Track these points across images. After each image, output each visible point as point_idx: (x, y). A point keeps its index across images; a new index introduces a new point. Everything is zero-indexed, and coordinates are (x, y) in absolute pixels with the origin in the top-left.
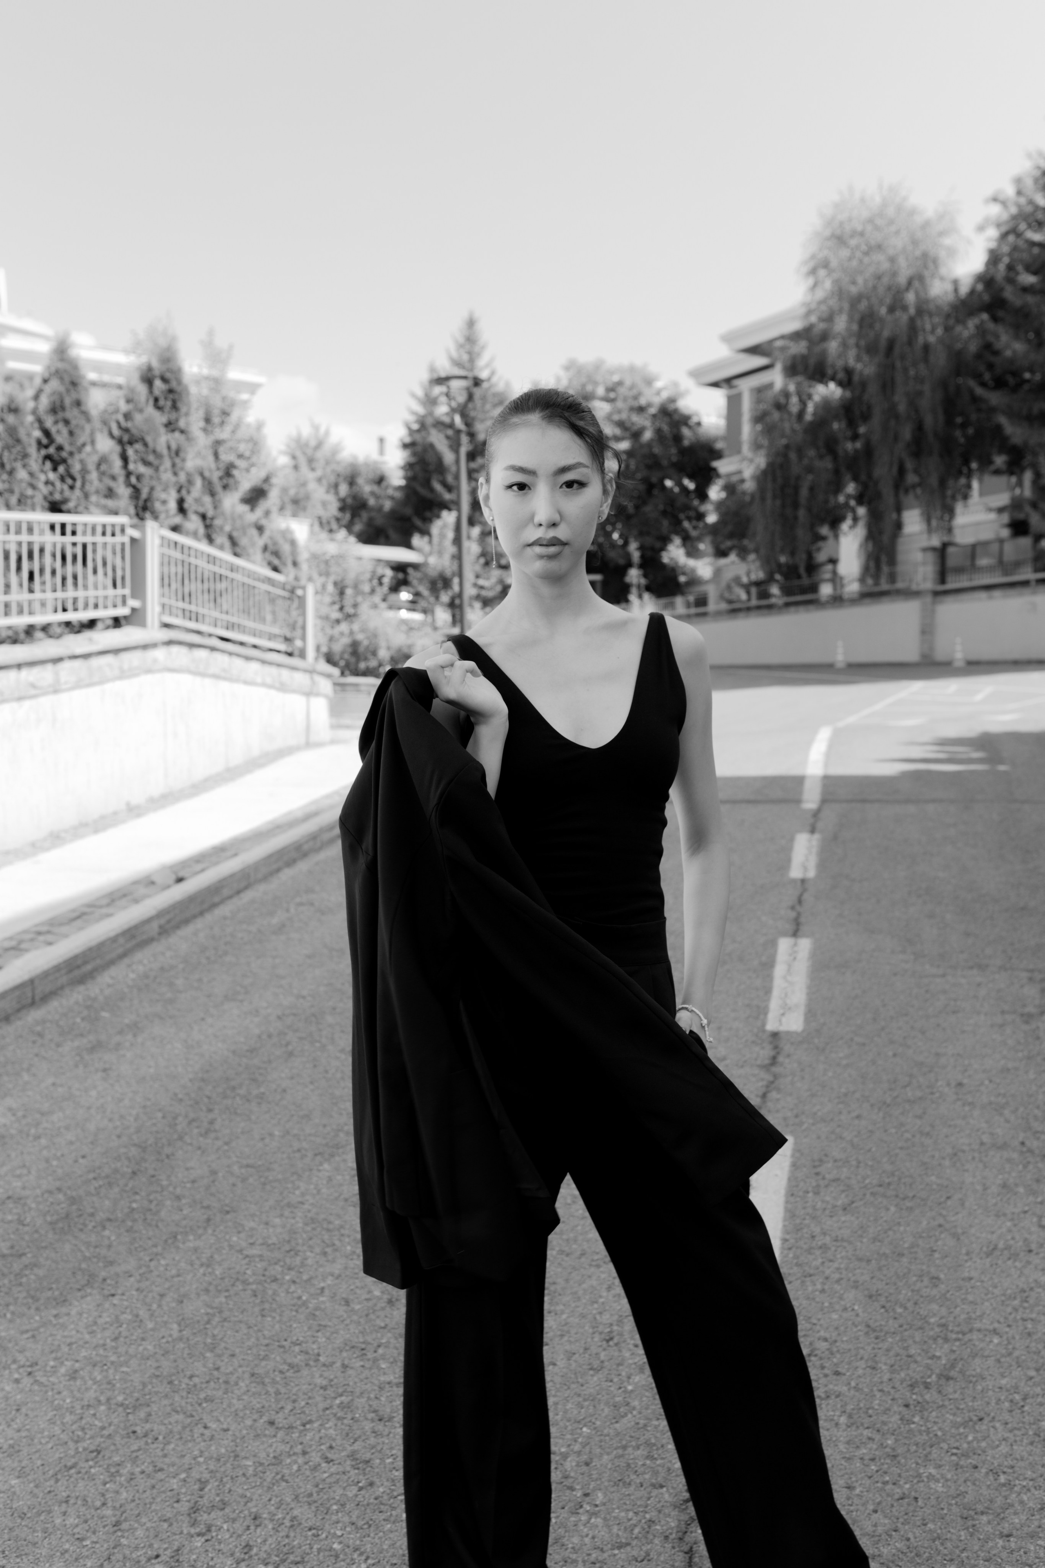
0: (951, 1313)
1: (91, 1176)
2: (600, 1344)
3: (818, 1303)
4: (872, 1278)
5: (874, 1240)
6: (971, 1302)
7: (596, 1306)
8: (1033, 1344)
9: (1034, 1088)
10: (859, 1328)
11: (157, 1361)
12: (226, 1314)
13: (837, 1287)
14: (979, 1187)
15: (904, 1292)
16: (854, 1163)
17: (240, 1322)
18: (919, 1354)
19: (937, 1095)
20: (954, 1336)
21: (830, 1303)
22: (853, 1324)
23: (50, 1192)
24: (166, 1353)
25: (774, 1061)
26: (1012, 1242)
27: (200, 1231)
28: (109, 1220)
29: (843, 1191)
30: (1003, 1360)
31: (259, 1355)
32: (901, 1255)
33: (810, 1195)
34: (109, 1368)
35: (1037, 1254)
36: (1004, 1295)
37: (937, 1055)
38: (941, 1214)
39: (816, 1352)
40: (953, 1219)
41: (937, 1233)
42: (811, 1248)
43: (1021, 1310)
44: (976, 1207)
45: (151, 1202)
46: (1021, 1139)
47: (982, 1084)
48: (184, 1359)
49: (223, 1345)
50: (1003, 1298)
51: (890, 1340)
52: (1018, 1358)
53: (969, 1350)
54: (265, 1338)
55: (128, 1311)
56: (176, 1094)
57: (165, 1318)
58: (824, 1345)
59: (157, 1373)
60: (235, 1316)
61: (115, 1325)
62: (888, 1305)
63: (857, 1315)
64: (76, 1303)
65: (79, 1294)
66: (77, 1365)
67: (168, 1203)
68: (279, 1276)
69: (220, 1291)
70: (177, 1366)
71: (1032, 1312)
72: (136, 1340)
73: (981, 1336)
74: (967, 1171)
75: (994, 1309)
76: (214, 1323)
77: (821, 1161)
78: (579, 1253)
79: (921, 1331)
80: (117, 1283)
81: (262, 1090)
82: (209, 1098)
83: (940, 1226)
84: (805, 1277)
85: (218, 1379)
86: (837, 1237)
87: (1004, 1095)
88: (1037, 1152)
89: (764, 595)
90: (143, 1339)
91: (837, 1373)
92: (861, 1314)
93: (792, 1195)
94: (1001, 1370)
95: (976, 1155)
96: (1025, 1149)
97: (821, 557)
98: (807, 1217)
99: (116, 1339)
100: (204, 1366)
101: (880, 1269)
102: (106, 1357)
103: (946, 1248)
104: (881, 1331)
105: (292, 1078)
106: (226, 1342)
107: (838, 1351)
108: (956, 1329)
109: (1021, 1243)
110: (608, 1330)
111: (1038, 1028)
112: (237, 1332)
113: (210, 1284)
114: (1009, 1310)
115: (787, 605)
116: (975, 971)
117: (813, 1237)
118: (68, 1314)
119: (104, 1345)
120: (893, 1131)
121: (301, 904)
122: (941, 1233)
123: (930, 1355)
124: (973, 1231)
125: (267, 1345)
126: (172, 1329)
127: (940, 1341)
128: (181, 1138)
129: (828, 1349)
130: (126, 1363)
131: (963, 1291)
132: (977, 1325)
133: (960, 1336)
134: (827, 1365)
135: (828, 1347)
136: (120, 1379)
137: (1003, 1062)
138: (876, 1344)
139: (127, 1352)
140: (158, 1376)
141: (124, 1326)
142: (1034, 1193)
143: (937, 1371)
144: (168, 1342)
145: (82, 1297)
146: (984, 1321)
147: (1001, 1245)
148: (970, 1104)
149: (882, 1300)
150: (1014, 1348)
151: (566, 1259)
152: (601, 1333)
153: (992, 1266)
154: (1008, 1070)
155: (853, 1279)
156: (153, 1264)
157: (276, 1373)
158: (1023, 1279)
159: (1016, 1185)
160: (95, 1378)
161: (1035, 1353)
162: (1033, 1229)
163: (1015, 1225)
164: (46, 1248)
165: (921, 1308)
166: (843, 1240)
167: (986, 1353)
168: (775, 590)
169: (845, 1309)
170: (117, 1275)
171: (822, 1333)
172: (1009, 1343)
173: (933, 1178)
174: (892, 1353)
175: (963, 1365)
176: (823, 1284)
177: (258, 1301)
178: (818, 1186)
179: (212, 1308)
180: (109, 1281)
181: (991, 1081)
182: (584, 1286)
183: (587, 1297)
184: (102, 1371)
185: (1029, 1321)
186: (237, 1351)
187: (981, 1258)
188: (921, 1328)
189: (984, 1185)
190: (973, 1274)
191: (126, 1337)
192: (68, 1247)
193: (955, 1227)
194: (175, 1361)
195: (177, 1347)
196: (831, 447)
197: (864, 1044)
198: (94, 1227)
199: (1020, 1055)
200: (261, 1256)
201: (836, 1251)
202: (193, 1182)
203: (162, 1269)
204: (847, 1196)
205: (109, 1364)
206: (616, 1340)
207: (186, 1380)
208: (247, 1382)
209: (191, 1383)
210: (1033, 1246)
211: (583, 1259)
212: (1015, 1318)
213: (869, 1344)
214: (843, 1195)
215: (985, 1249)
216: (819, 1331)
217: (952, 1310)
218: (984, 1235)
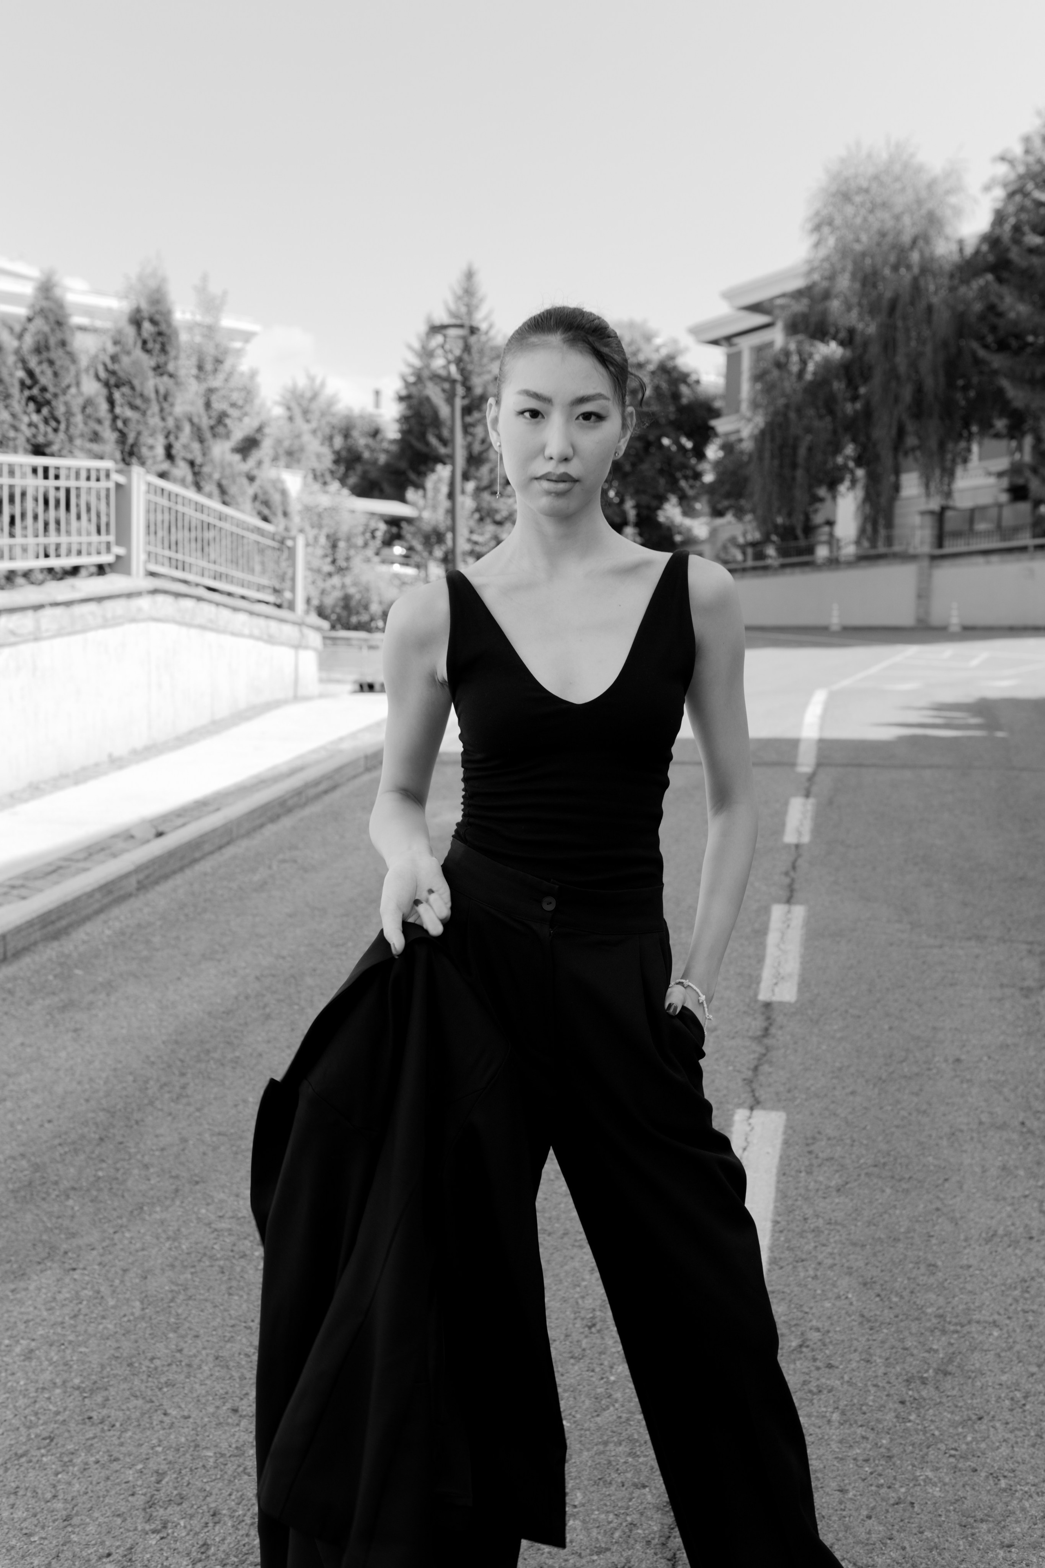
0: (949, 1303)
1: (57, 1141)
2: (582, 1330)
3: (810, 1290)
4: (867, 1264)
5: (869, 1223)
6: (970, 1292)
7: (578, 1289)
8: (1035, 1338)
9: (1034, 1066)
10: (853, 1317)
11: (117, 1341)
12: (191, 1291)
13: (830, 1273)
14: (978, 1170)
15: (899, 1279)
16: (848, 1141)
17: (206, 1300)
18: (916, 1347)
19: (934, 1071)
20: (952, 1328)
21: (823, 1291)
22: (847, 1313)
23: (14, 1158)
24: (128, 1332)
25: (766, 1032)
26: (1012, 1228)
27: (168, 1203)
28: (74, 1189)
29: (837, 1171)
30: (1003, 1354)
31: (225, 1336)
32: (897, 1240)
33: (803, 1174)
34: (67, 1348)
35: (1039, 1241)
36: (1004, 1284)
37: (934, 1028)
38: (938, 1197)
39: (808, 1343)
40: (951, 1202)
41: (934, 1218)
42: (804, 1231)
43: (1022, 1301)
44: (974, 1190)
45: (117, 1170)
46: (1021, 1119)
47: (981, 1060)
48: (146, 1339)
49: (187, 1325)
50: (1003, 1288)
51: (885, 1331)
52: (1018, 1352)
53: (967, 1343)
54: (231, 1318)
55: (89, 1286)
56: (148, 1057)
57: (127, 1296)
58: (815, 1336)
59: (117, 1354)
60: (200, 1294)
61: (75, 1302)
62: (883, 1294)
63: (851, 1304)
64: (36, 1278)
65: (39, 1268)
66: (33, 1344)
67: (136, 1171)
68: (248, 1252)
69: (185, 1267)
70: (139, 1347)
71: (1033, 1303)
72: (96, 1318)
73: (980, 1328)
74: (965, 1151)
75: (994, 1299)
76: (179, 1301)
77: (814, 1138)
78: (562, 1232)
79: (917, 1322)
80: (78, 1256)
81: (237, 1054)
82: (182, 1061)
83: (938, 1209)
84: (797, 1262)
85: (181, 1361)
86: (830, 1219)
87: (1003, 1073)
88: (1037, 1132)
89: (760, 556)
90: (103, 1317)
91: (830, 1366)
92: (855, 1303)
93: (784, 1174)
94: (1002, 1365)
95: (975, 1135)
96: (1025, 1130)
97: (818, 519)
98: (800, 1198)
99: (75, 1316)
100: (167, 1347)
101: (875, 1255)
102: (64, 1335)
103: (943, 1233)
104: (876, 1320)
105: (269, 1042)
106: (190, 1322)
107: (831, 1342)
108: (954, 1320)
109: (1021, 1230)
110: (591, 1315)
111: (1038, 1002)
112: (202, 1311)
113: (176, 1259)
114: (1009, 1300)
115: (783, 566)
116: (973, 943)
117: (806, 1219)
118: (26, 1289)
119: (62, 1323)
120: (889, 1108)
121: (284, 861)
122: (939, 1217)
123: (927, 1347)
124: (972, 1215)
125: (233, 1326)
126: (134, 1307)
127: (937, 1333)
128: (151, 1103)
129: (820, 1340)
130: (85, 1343)
131: (961, 1280)
132: (976, 1316)
133: (959, 1328)
134: (819, 1357)
135: (820, 1338)
136: (78, 1360)
137: (1002, 1038)
138: (871, 1335)
139: (86, 1331)
140: (117, 1357)
141: (85, 1303)
142: (1035, 1177)
143: (935, 1365)
144: (129, 1321)
145: (42, 1271)
146: (983, 1312)
147: (1001, 1231)
148: (968, 1081)
149: (877, 1287)
150: (1014, 1342)
151: (548, 1238)
152: (583, 1319)
153: (991, 1253)
154: (1008, 1046)
155: (846, 1265)
156: (116, 1237)
157: (242, 1356)
158: (1024, 1268)
159: (1016, 1167)
160: (51, 1359)
161: (1036, 1347)
162: (1034, 1215)
164: (6, 1217)
165: (917, 1297)
166: (836, 1223)
167: (985, 1348)
168: (771, 551)
169: (838, 1297)
170: (79, 1248)
171: (814, 1323)
172: (1010, 1336)
173: (930, 1159)
174: (887, 1346)
175: (961, 1359)
176: (816, 1269)
177: (225, 1278)
178: (811, 1165)
179: (177, 1285)
180: (70, 1254)
181: (989, 1058)
182: (566, 1268)
183: (569, 1280)
184: (59, 1351)
185: (1030, 1313)
186: (202, 1331)
187: (980, 1245)
188: (917, 1319)
189: (983, 1167)
190: (973, 1261)
191: (86, 1315)
192: (29, 1217)
193: (953, 1211)
194: (136, 1342)
195: (139, 1326)
196: (830, 406)
197: (859, 1017)
198: (57, 1196)
199: (1020, 1030)
200: (230, 1230)
201: (829, 1234)
202: (163, 1150)
203: (126, 1242)
204: (841, 1176)
205: (66, 1344)
206: (598, 1327)
207: (147, 1363)
208: (211, 1365)
209: (152, 1366)
210: (1034, 1233)
211: (566, 1239)
212: (1016, 1309)
213: (863, 1335)
214: (837, 1175)
215: (984, 1235)
216: (811, 1321)
217: (950, 1300)
218: (983, 1220)
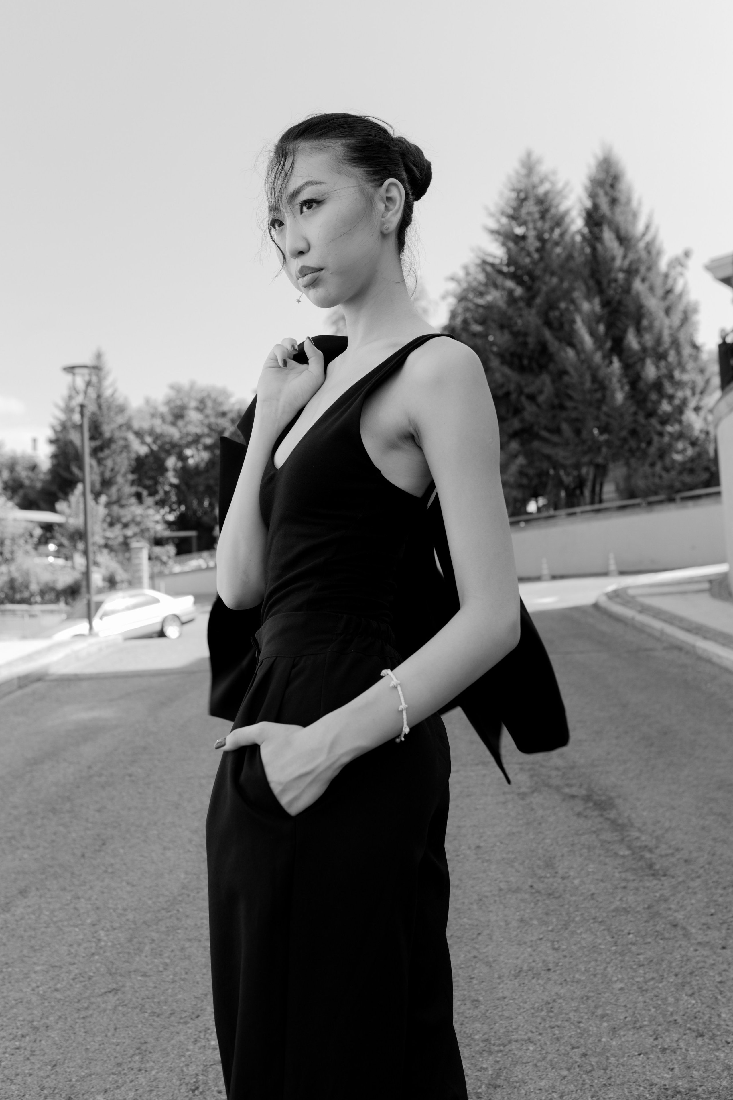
0: (492, 1028)
2: (186, 1094)
6: (508, 1018)
7: (183, 1059)
8: (563, 1047)
9: (534, 845)
14: (502, 924)
18: (469, 1068)
19: (462, 856)
20: (496, 1048)
26: (534, 964)
30: (539, 1064)
36: (533, 1008)
37: (459, 827)
38: (474, 948)
40: (485, 951)
41: (473, 964)
43: (548, 1019)
44: (501, 939)
46: (530, 883)
47: (495, 845)
50: (533, 1011)
52: (551, 1061)
53: (510, 1059)
71: (557, 1020)
73: (519, 1046)
74: (491, 911)
75: (527, 1021)
78: (169, 1012)
79: (468, 1048)
83: (475, 957)
87: (513, 852)
88: (543, 892)
94: (539, 1073)
95: (497, 899)
96: (533, 891)
103: (481, 974)
108: (498, 1042)
109: (540, 965)
110: (195, 1080)
111: (531, 802)
114: (539, 1020)
116: (480, 767)
122: (476, 963)
123: (478, 1067)
124: (502, 958)
127: (485, 1054)
131: (499, 1009)
132: (515, 1037)
133: (502, 1048)
137: (509, 828)
142: (546, 924)
143: (486, 1082)
146: (520, 1032)
147: (525, 968)
148: (488, 861)
150: (547, 1053)
151: (156, 1019)
152: (187, 1084)
153: (520, 985)
154: (513, 834)
158: (546, 993)
159: (531, 919)
161: (564, 1055)
162: (549, 952)
163: (534, 950)
165: (466, 1028)
167: (524, 1061)
172: (543, 1049)
173: (465, 920)
175: (507, 1073)
181: (501, 843)
182: (173, 1042)
183: (175, 1052)
185: (556, 1028)
187: (511, 980)
188: (468, 1045)
189: (506, 921)
190: (507, 994)
193: (487, 956)
199: (521, 822)
206: (201, 1090)
210: (551, 966)
211: (172, 1018)
212: (544, 1026)
215: (513, 972)
217: (492, 1026)
218: (510, 961)
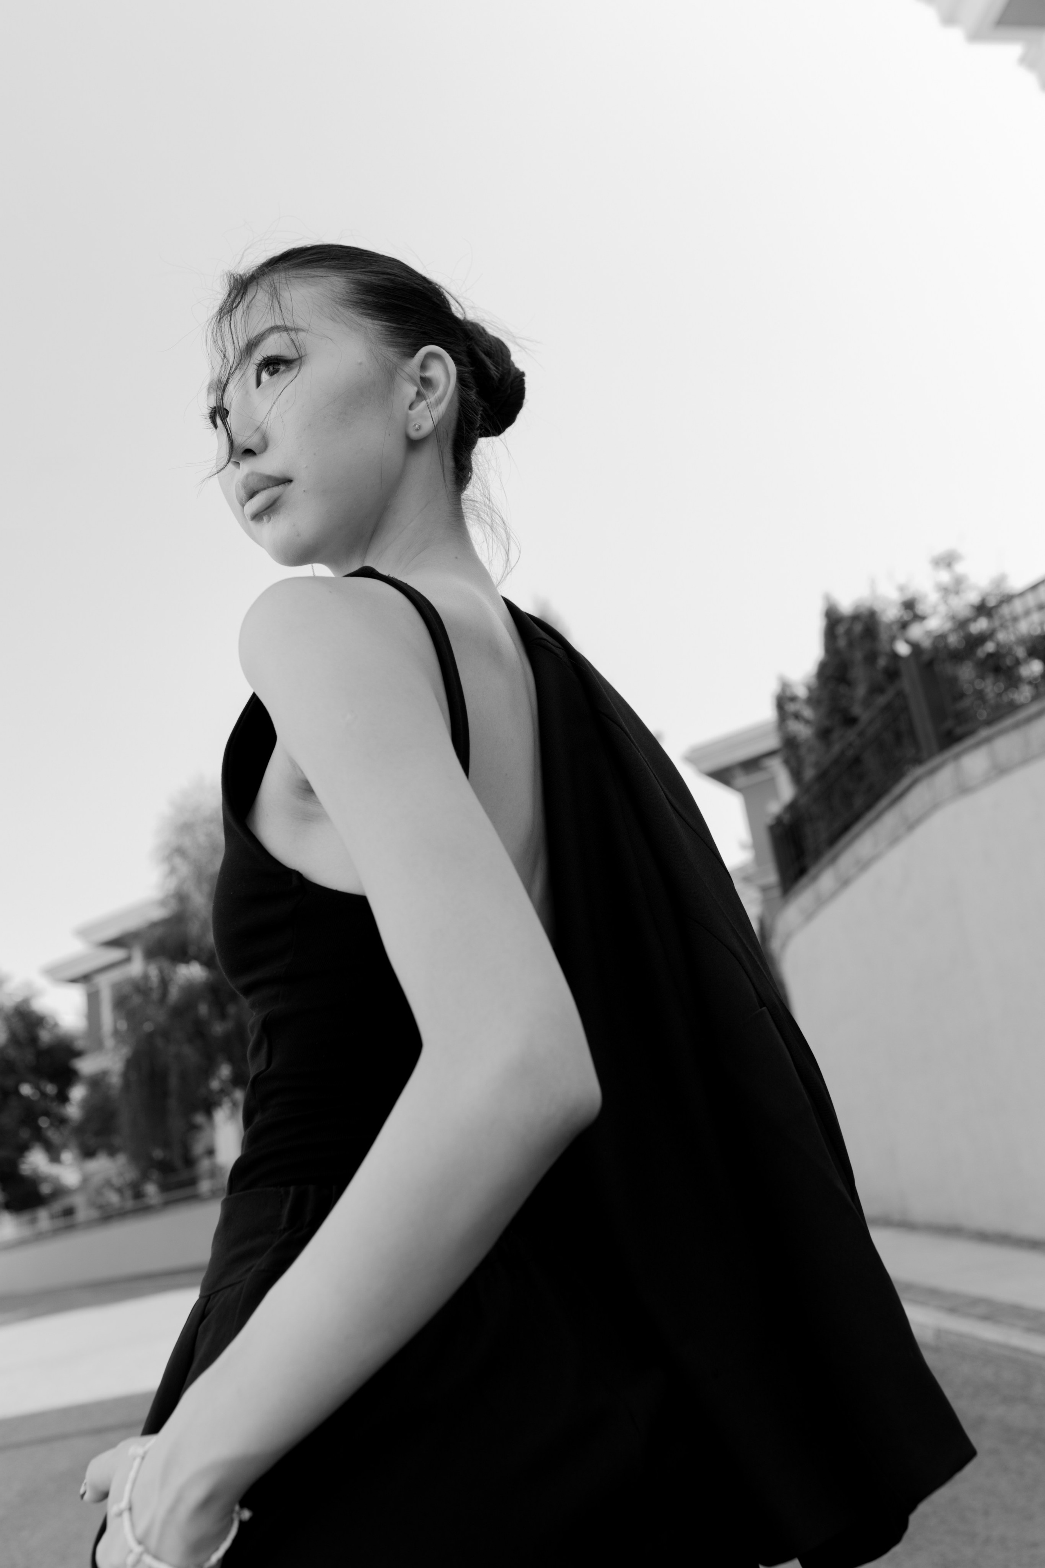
89: (139, 1195)
97: (198, 1148)
168: (151, 1189)
196: (199, 1032)
